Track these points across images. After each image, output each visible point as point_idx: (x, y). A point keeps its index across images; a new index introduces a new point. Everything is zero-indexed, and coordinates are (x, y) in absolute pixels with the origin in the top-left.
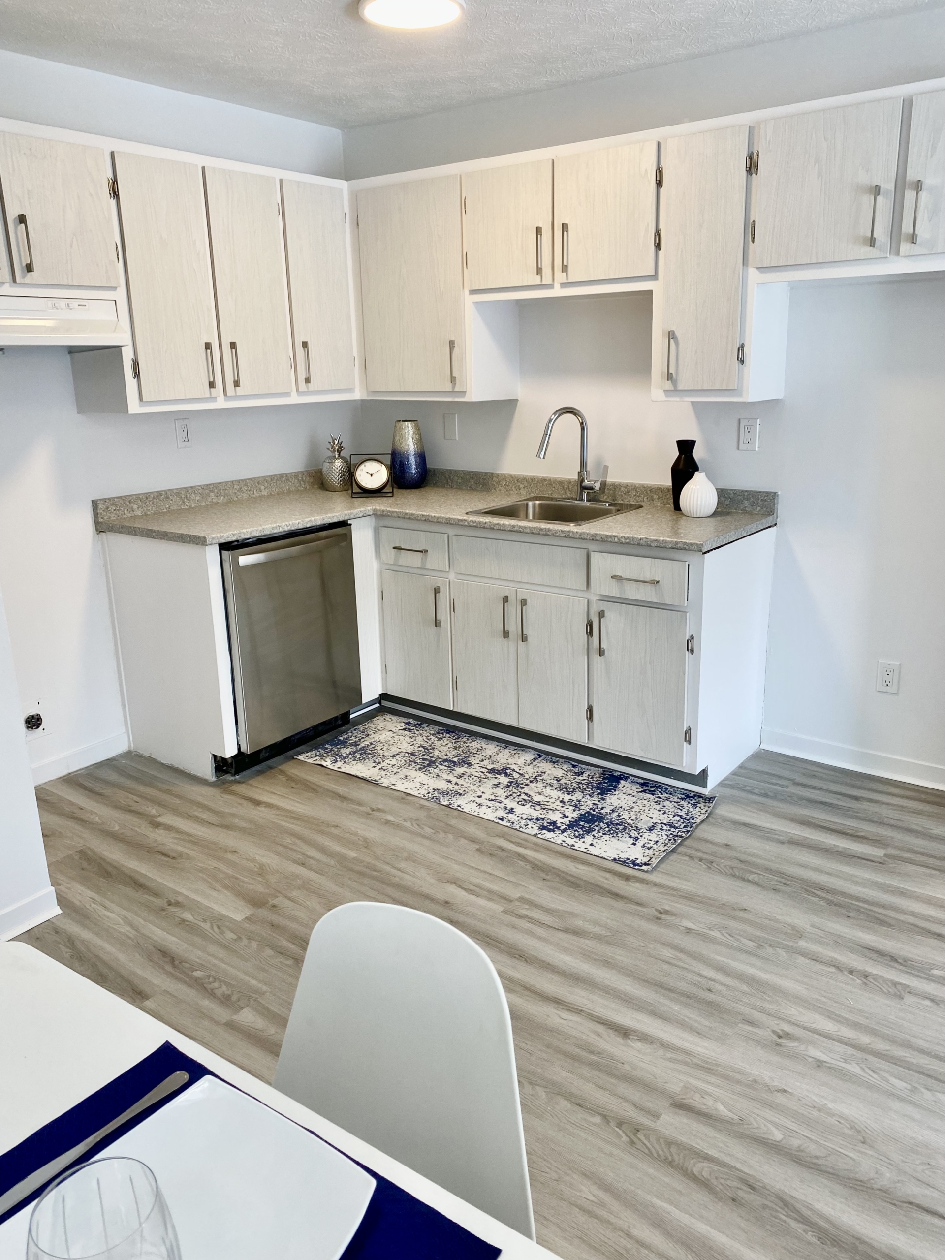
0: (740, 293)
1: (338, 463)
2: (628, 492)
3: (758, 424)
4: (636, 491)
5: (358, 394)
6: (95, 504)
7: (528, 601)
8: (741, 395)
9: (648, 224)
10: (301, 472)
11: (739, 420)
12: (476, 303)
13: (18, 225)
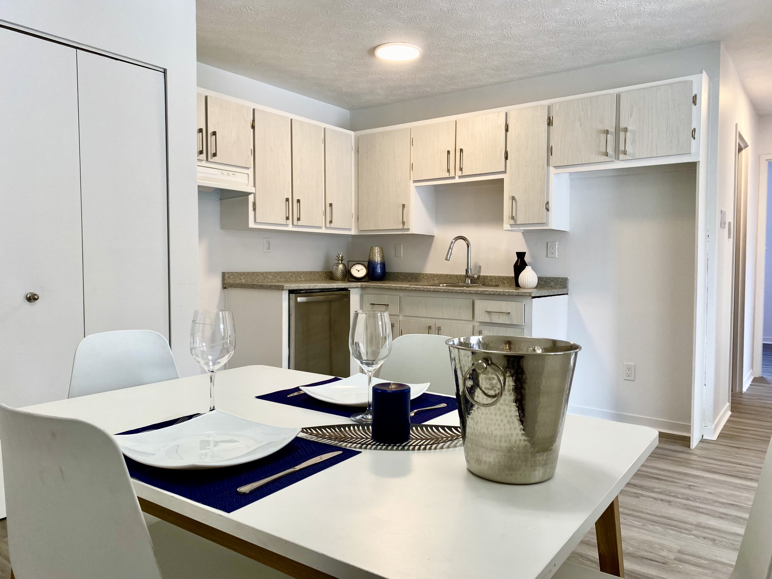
0: (546, 178)
1: (341, 266)
2: (491, 280)
3: (557, 244)
4: (496, 279)
5: (353, 232)
6: (224, 274)
7: (442, 328)
8: (548, 226)
9: (501, 148)
10: (322, 271)
11: (547, 243)
12: (416, 187)
13: (212, 136)
